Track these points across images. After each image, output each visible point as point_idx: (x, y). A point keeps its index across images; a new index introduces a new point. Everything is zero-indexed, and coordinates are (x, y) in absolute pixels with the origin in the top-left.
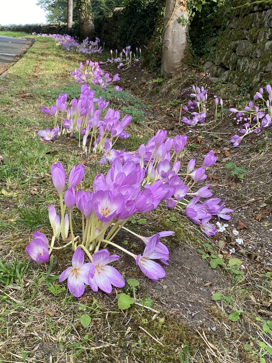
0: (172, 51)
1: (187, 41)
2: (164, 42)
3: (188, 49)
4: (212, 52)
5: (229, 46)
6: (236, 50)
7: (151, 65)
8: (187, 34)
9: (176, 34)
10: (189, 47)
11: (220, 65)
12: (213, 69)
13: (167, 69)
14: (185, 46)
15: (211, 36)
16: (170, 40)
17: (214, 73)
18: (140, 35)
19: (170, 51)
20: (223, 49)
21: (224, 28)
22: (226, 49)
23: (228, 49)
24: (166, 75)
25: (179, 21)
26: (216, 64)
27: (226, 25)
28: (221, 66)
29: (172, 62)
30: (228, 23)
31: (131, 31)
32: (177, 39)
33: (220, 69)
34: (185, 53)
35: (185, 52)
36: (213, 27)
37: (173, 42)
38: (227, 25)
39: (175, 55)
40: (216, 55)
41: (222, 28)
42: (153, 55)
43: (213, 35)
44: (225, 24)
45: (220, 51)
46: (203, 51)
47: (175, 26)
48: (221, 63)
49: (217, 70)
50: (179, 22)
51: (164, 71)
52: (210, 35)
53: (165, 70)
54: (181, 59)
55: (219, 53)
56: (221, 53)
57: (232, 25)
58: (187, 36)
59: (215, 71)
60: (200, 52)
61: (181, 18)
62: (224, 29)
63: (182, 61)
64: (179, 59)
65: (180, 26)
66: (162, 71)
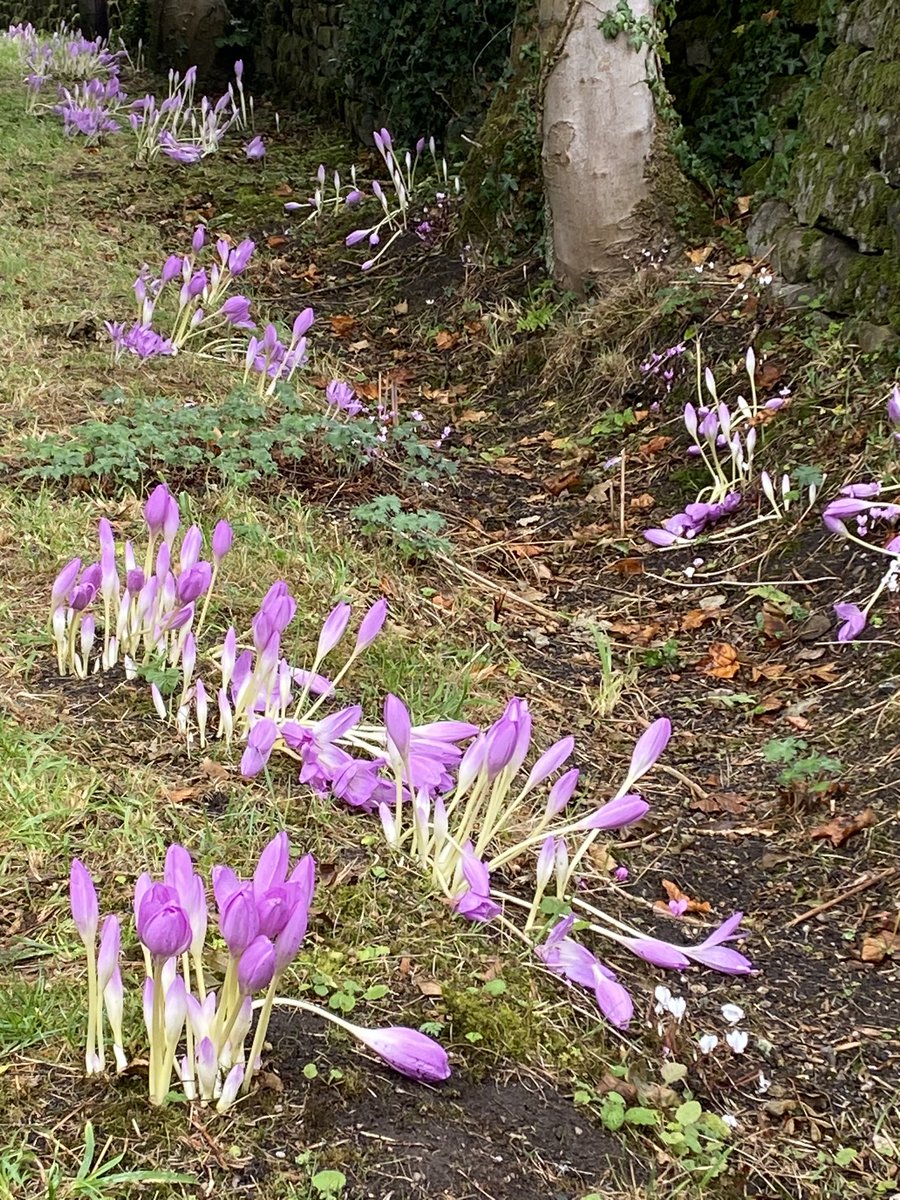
0: (586, 170)
1: (660, 116)
2: (546, 131)
3: (664, 154)
4: (780, 157)
5: (852, 132)
6: (881, 157)
7: (505, 226)
8: (651, 84)
9: (600, 92)
10: (667, 142)
11: (817, 226)
12: (785, 245)
13: (574, 251)
14: (647, 140)
15: (779, 74)
16: (575, 120)
17: (794, 265)
18: (448, 59)
19: (581, 173)
20: (829, 146)
21: (827, 40)
22: (840, 146)
23: (846, 148)
24: (568, 282)
25: (612, 32)
26: (802, 219)
27: (834, 29)
28: (824, 230)
29: (594, 223)
30: (843, 17)
31: (400, 40)
32: (608, 114)
33: (819, 243)
34: (652, 177)
35: (653, 168)
36: (787, 30)
37: (589, 129)
38: (841, 27)
39: (602, 187)
40: (801, 176)
41: (821, 42)
42: (508, 178)
43: (785, 68)
44: (828, 22)
45: (814, 155)
46: (744, 149)
47: (591, 56)
48: (821, 218)
49: (806, 248)
50: (611, 37)
51: (558, 262)
52: (772, 68)
53: (566, 261)
54: (637, 206)
55: (811, 165)
56: (818, 166)
57: (860, 32)
58: (655, 93)
59: (795, 257)
60: (732, 151)
61: (619, 17)
62: (829, 46)
63: (642, 212)
64: (626, 207)
65: (615, 51)
66: (550, 264)
